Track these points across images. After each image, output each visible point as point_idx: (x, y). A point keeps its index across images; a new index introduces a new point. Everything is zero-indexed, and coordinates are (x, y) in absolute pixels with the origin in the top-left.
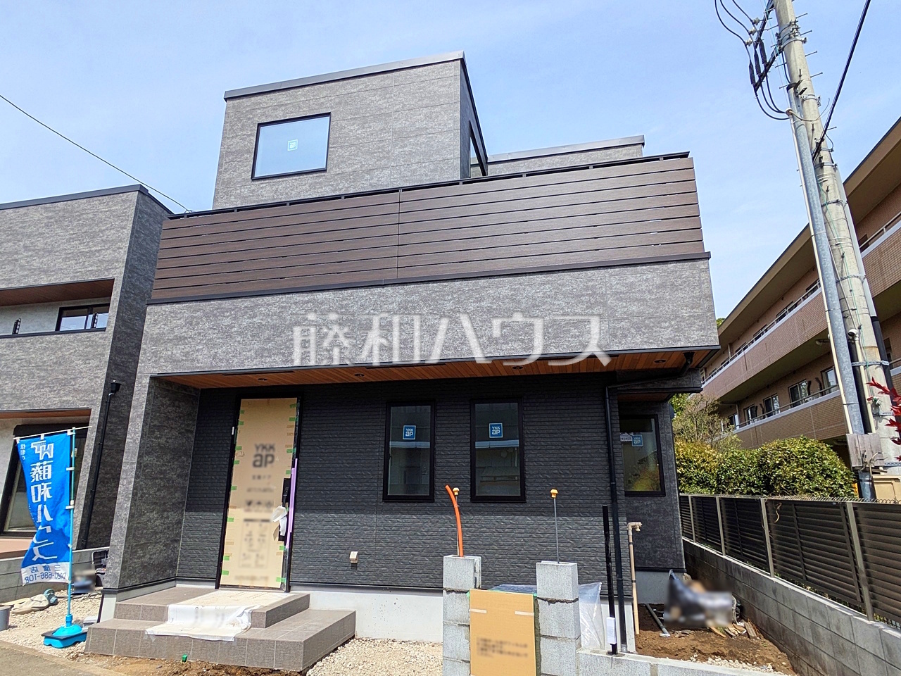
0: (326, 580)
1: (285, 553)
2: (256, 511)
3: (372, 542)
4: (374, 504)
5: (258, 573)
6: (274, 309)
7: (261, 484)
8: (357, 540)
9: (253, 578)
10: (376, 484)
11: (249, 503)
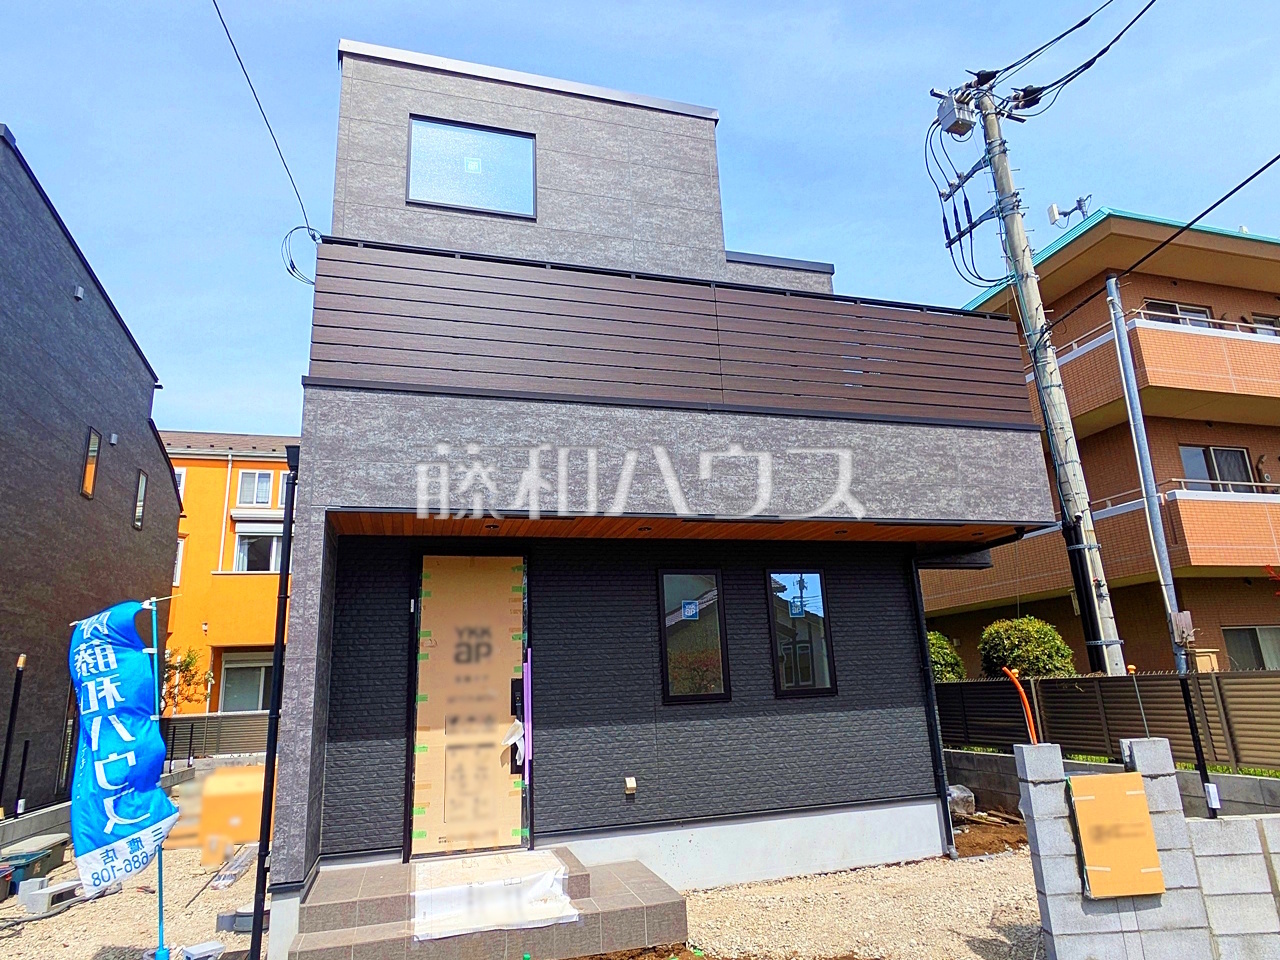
0: (590, 823)
1: (524, 791)
2: (467, 732)
3: (653, 761)
4: (652, 709)
5: (481, 827)
6: (549, 423)
7: (472, 689)
8: (632, 761)
9: (472, 837)
10: (651, 682)
11: (454, 720)
